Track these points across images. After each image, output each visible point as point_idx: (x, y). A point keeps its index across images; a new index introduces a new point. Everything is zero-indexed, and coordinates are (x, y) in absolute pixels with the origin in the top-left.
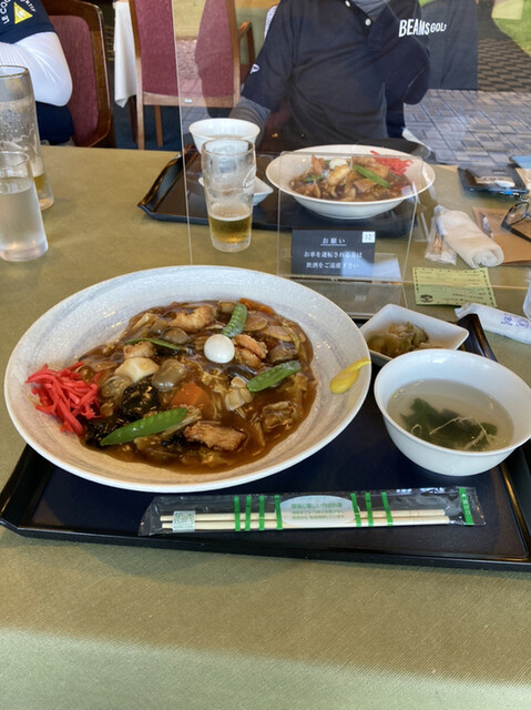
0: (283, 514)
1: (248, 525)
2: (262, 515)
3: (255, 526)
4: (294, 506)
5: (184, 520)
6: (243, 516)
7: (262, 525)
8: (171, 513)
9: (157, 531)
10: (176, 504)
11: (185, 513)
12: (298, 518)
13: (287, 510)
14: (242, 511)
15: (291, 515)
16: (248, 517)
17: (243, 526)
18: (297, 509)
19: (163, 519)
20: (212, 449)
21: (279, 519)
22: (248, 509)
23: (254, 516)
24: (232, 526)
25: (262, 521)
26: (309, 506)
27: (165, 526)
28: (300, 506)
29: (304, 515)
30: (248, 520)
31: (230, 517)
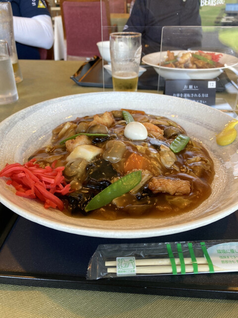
0: (212, 258)
1: (183, 270)
2: (194, 260)
3: (189, 270)
4: (219, 252)
5: (127, 265)
6: (177, 261)
7: (196, 269)
8: (114, 259)
9: (103, 275)
10: (117, 251)
11: (126, 259)
12: (227, 262)
13: (215, 255)
14: (176, 256)
15: (219, 259)
16: (182, 261)
17: (179, 270)
18: (223, 255)
19: (107, 264)
20: (174, 195)
21: (209, 263)
22: (180, 255)
23: (187, 261)
24: (169, 270)
25: (195, 266)
26: (232, 251)
27: (110, 271)
28: (224, 252)
29: (230, 259)
30: (182, 265)
31: (166, 262)
